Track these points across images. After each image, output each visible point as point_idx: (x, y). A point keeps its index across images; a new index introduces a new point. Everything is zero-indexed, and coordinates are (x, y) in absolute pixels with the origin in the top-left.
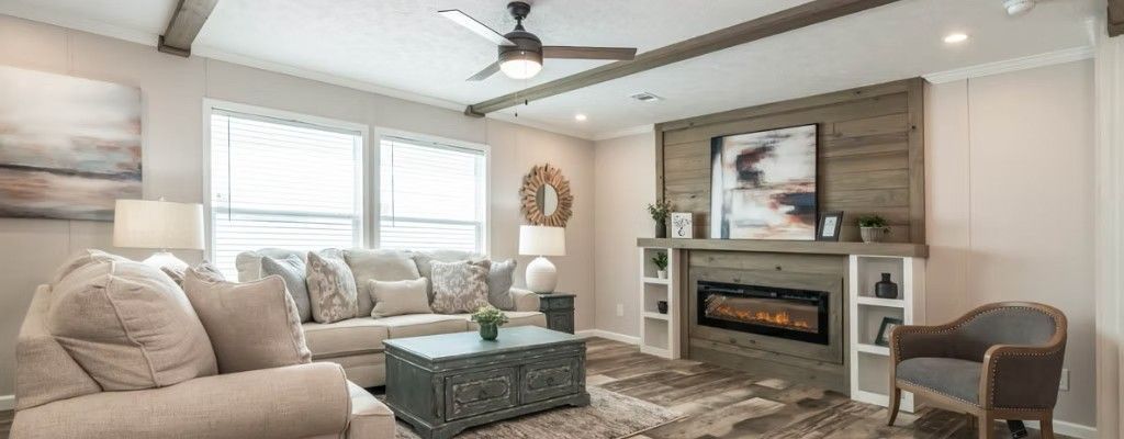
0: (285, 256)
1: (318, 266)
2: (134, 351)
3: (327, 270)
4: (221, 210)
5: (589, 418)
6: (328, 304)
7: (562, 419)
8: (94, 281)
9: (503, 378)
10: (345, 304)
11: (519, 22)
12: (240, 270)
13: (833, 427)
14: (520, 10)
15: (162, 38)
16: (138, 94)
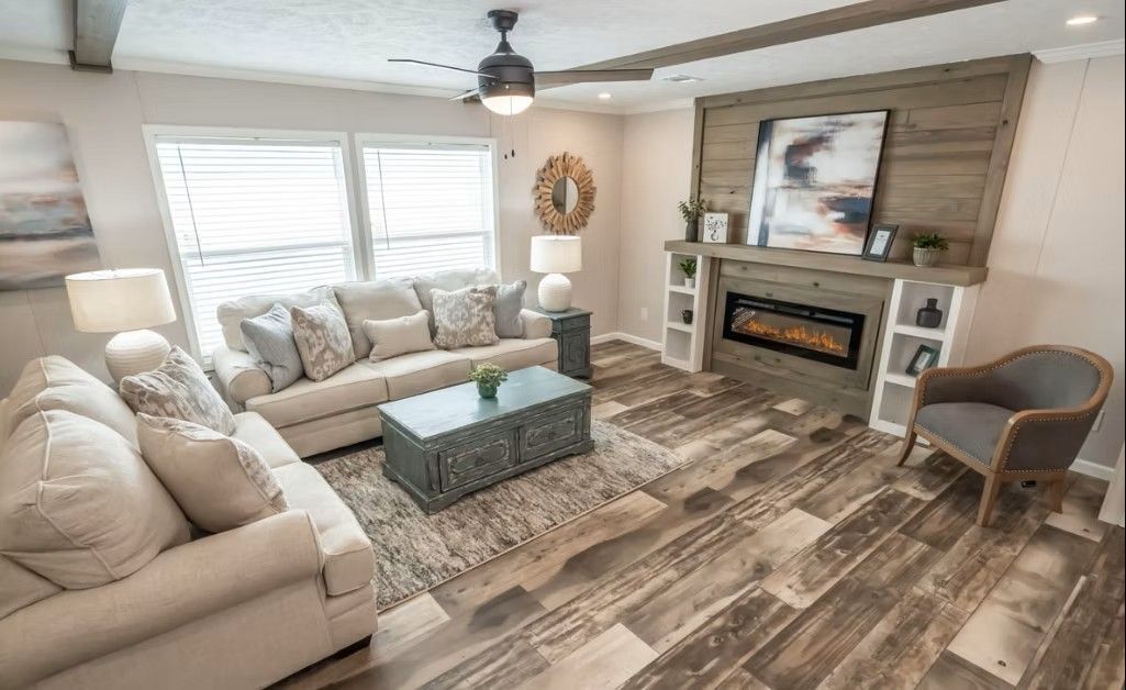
0: (267, 309)
1: (303, 322)
2: (84, 554)
3: (313, 325)
4: (191, 256)
5: (591, 469)
6: (320, 360)
7: (563, 473)
8: (22, 501)
9: (501, 441)
10: (338, 356)
11: (504, 37)
12: (224, 325)
13: (839, 470)
14: (504, 20)
15: (72, 54)
16: (62, 132)
